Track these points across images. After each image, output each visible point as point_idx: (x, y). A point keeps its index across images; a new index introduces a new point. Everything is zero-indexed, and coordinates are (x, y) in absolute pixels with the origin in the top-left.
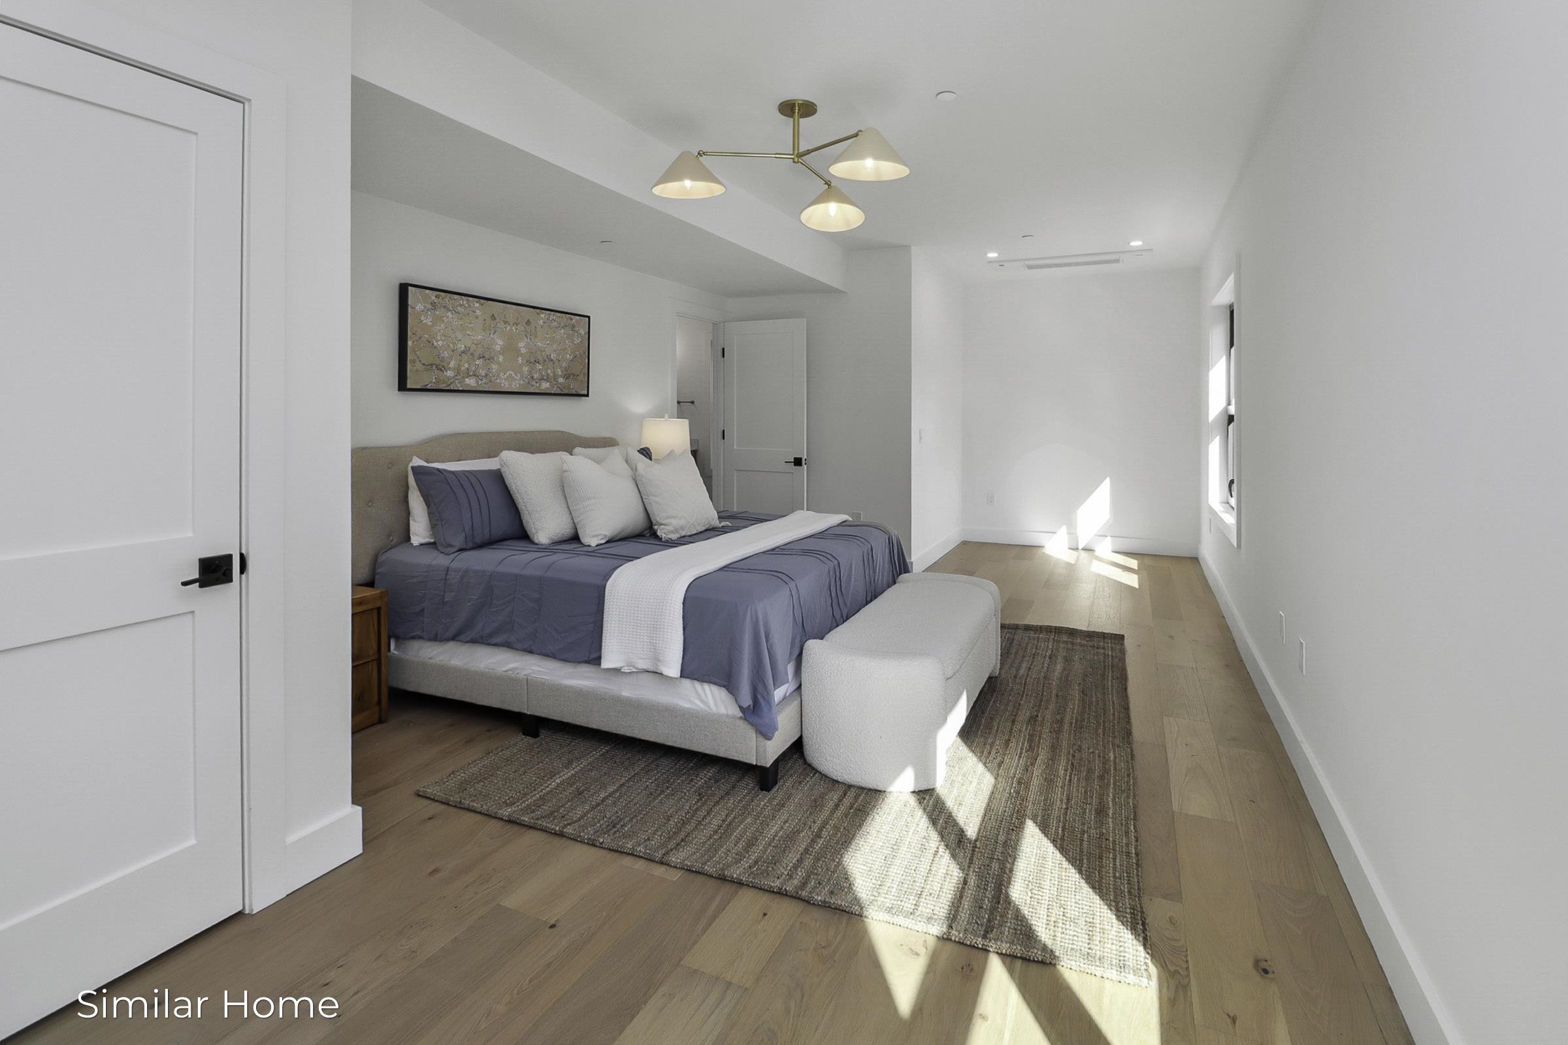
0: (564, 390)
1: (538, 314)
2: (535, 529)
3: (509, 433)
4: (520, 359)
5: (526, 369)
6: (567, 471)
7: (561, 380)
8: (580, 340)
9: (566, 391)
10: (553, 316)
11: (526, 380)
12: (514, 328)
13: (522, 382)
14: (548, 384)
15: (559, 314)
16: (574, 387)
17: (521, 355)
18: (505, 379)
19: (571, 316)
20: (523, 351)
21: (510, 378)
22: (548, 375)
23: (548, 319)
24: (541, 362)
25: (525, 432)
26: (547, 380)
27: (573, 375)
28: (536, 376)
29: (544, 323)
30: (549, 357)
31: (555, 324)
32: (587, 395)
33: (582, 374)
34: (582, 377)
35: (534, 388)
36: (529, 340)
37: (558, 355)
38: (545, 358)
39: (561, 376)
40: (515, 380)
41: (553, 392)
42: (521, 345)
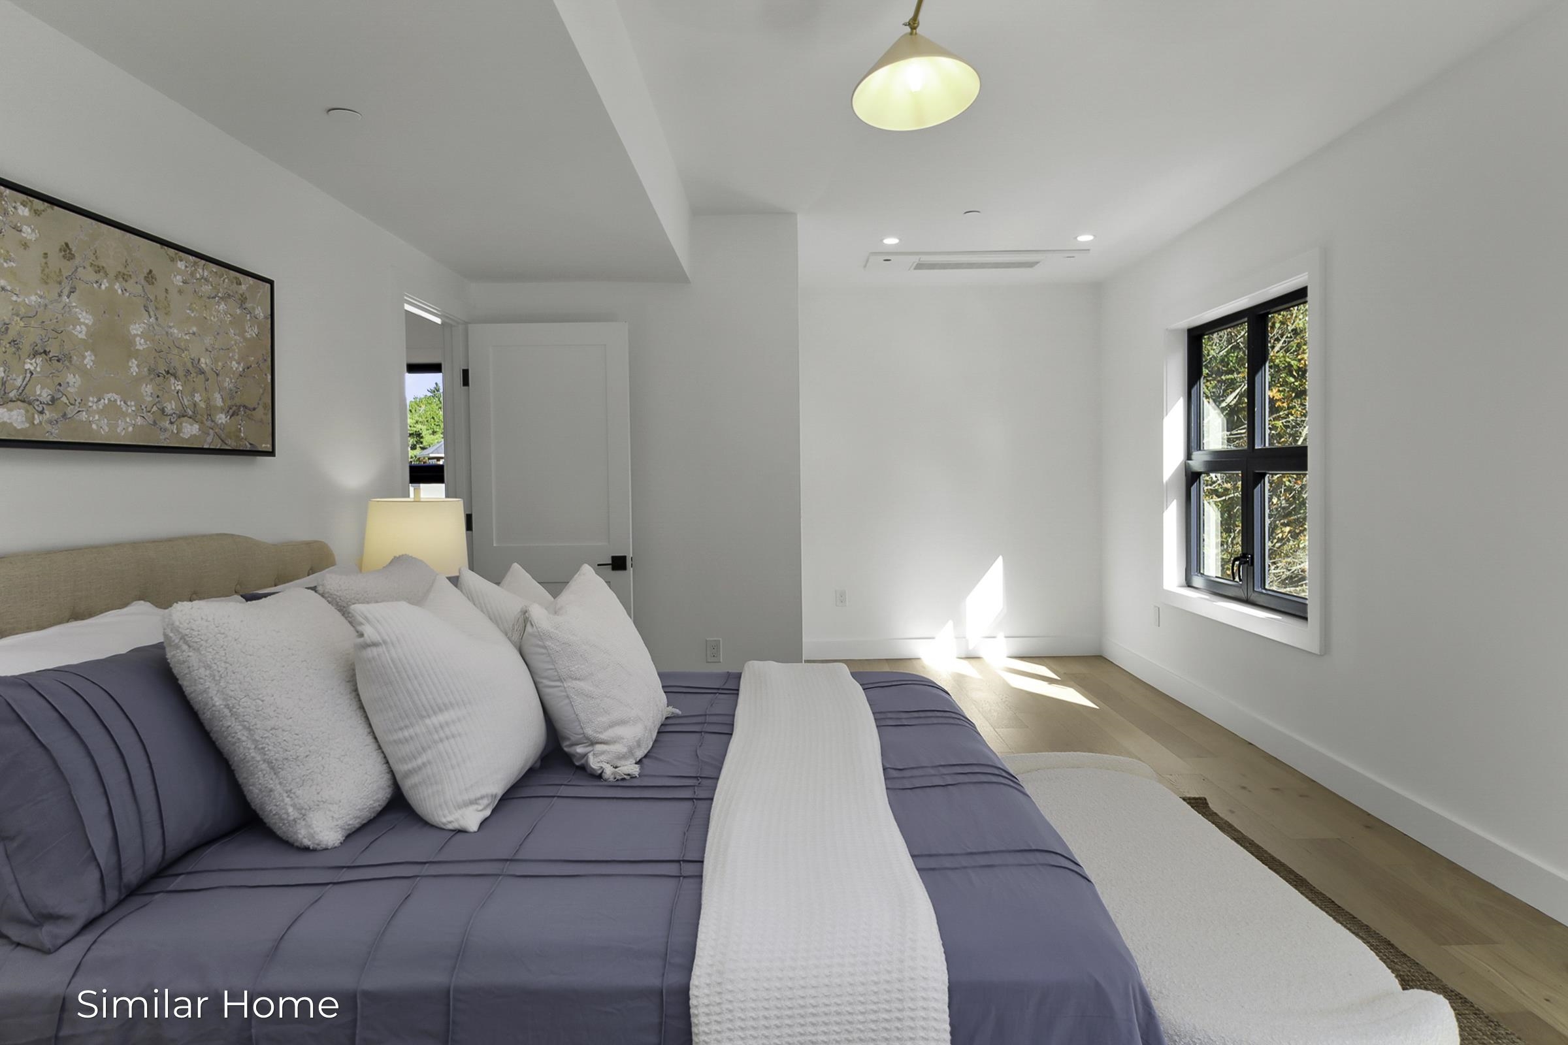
0: (229, 442)
1: (172, 260)
2: (299, 809)
3: (117, 545)
4: (133, 364)
5: (147, 390)
6: (375, 645)
7: (222, 418)
8: (256, 330)
9: (231, 444)
10: (205, 271)
11: (150, 418)
12: (117, 286)
13: (139, 421)
14: (196, 426)
15: (215, 268)
16: (249, 435)
17: (136, 354)
18: (100, 412)
19: (238, 275)
20: (141, 344)
21: (112, 411)
22: (195, 405)
23: (192, 274)
24: (180, 373)
25: (156, 542)
26: (194, 418)
27: (245, 407)
28: (170, 407)
29: (185, 282)
30: (195, 362)
31: (207, 289)
32: (272, 453)
33: (261, 407)
34: (262, 414)
35: (167, 435)
36: (152, 320)
37: (215, 360)
38: (189, 365)
39: (222, 410)
40: (125, 415)
41: (206, 446)
42: (136, 329)
